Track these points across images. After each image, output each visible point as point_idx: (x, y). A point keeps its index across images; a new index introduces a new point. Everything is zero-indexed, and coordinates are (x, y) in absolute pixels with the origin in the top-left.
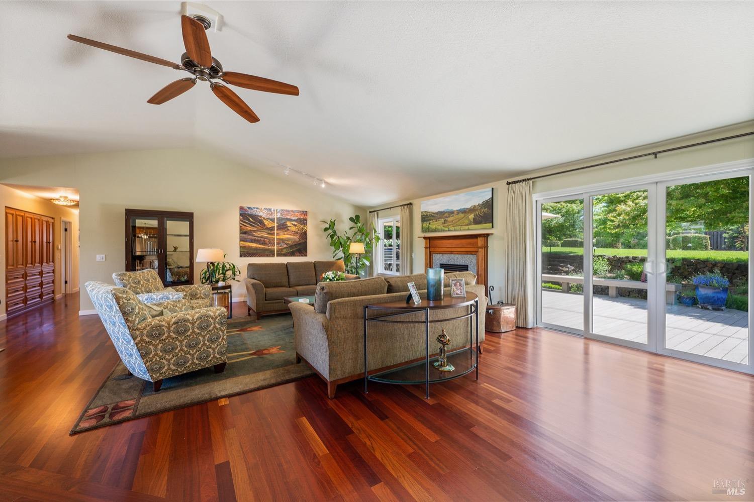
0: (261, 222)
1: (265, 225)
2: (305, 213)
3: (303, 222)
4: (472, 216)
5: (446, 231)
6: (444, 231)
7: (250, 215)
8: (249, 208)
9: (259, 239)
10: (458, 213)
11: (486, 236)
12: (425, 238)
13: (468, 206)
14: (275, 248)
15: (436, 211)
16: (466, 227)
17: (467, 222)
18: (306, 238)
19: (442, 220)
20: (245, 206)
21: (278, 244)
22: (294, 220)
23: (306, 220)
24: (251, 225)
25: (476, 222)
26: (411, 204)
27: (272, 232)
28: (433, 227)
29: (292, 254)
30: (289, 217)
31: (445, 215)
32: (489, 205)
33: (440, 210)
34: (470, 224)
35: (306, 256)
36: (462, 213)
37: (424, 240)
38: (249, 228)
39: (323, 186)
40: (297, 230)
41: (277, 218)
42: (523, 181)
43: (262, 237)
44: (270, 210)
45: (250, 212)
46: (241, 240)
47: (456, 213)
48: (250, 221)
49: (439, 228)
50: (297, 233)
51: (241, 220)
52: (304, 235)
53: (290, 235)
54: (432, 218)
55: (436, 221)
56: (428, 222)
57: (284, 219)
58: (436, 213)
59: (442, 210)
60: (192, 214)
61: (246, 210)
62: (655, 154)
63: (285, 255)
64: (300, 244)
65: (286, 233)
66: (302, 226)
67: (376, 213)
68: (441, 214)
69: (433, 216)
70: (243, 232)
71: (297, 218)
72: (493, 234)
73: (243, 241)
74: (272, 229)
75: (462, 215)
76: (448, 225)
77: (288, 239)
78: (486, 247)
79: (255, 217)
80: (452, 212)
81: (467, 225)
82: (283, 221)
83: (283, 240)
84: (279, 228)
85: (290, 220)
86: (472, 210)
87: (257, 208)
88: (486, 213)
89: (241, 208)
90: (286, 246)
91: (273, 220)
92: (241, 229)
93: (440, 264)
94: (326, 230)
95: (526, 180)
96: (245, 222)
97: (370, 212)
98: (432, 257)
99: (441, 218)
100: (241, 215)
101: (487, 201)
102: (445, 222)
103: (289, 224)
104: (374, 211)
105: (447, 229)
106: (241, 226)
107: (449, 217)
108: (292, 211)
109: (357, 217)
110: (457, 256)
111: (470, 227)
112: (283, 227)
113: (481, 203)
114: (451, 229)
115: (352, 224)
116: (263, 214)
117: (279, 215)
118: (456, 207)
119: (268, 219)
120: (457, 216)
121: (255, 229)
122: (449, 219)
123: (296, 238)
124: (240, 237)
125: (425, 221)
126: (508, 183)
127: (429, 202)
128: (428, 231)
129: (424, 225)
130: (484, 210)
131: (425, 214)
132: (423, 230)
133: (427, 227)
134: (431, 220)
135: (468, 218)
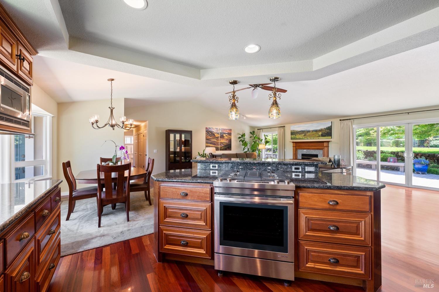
0: (214, 134)
1: (215, 136)
2: (231, 130)
3: (230, 134)
4: (320, 133)
5: (306, 139)
6: (304, 139)
7: (210, 131)
8: (209, 128)
9: (213, 142)
11: (328, 142)
12: (293, 142)
13: (318, 128)
14: (219, 146)
16: (317, 138)
17: (317, 135)
18: (231, 142)
19: (303, 134)
20: (208, 127)
21: (220, 145)
22: (226, 134)
23: (231, 133)
24: (210, 136)
25: (322, 135)
26: (284, 126)
27: (218, 139)
28: (298, 137)
29: (225, 149)
30: (224, 132)
31: (305, 132)
32: (330, 128)
33: (302, 130)
34: (319, 137)
35: (231, 150)
36: (315, 131)
37: (292, 143)
38: (210, 137)
39: (245, 118)
40: (227, 138)
41: (220, 133)
42: (348, 119)
43: (214, 141)
44: (217, 129)
45: (210, 130)
46: (206, 143)
47: (311, 132)
48: (210, 134)
49: (302, 138)
50: (228, 139)
51: (206, 134)
52: (230, 141)
53: (225, 140)
54: (297, 133)
55: (300, 135)
57: (222, 133)
58: (299, 131)
59: (303, 130)
60: (192, 131)
61: (208, 129)
62: (408, 113)
63: (223, 150)
64: (228, 145)
65: (223, 139)
66: (229, 136)
67: (261, 130)
68: (303, 132)
69: (298, 133)
70: (207, 139)
71: (227, 132)
72: (331, 141)
73: (207, 143)
74: (218, 138)
75: (314, 133)
76: (307, 137)
77: (224, 143)
78: (328, 147)
79: (211, 132)
80: (309, 131)
81: (318, 137)
82: (222, 134)
83: (222, 143)
84: (221, 137)
85: (225, 133)
86: (320, 131)
87: (212, 128)
88: (328, 132)
89: (206, 128)
90: (223, 146)
91: (218, 134)
92: (206, 138)
93: (302, 154)
94: (239, 138)
95: (350, 119)
96: (208, 135)
97: (258, 129)
98: (297, 151)
99: (302, 133)
100: (206, 131)
101: (329, 127)
102: (305, 135)
103: (224, 135)
104: (261, 129)
105: (306, 138)
106: (206, 137)
107: (307, 133)
108: (226, 129)
109: (254, 132)
110: (312, 150)
111: (319, 138)
112: (222, 137)
113: (325, 127)
114: (308, 138)
115: (252, 135)
116: (214, 131)
117: (221, 131)
118: (311, 129)
119: (217, 133)
120: (312, 133)
121: (212, 138)
122: (307, 134)
123: (227, 142)
124: (206, 141)
125: (293, 134)
126: (340, 120)
127: (295, 126)
128: (295, 139)
129: (293, 136)
130: (327, 131)
131: (293, 131)
132: (292, 139)
133: (294, 137)
134: (296, 134)
135: (318, 134)
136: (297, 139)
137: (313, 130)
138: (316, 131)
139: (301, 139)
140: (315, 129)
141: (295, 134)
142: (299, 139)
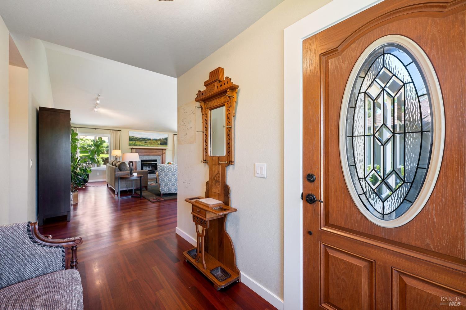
4: (159, 142)
5: (146, 146)
6: (144, 146)
10: (153, 140)
11: (165, 149)
13: (158, 138)
15: (141, 137)
16: (157, 146)
17: (157, 144)
19: (144, 142)
25: (161, 144)
26: (121, 130)
28: (138, 144)
31: (146, 140)
32: (166, 139)
34: (159, 145)
37: (132, 149)
49: (142, 144)
55: (140, 141)
56: (135, 141)
58: (140, 138)
59: (144, 137)
68: (143, 139)
69: (138, 139)
72: (167, 149)
75: (155, 141)
78: (165, 153)
80: (149, 139)
86: (159, 140)
88: (164, 142)
93: (142, 160)
99: (143, 141)
102: (146, 142)
105: (147, 145)
110: (152, 156)
111: (159, 146)
113: (163, 138)
114: (149, 146)
118: (152, 138)
120: (152, 141)
122: (148, 142)
125: (132, 141)
126: (174, 134)
127: (135, 133)
128: (134, 146)
129: (131, 142)
130: (164, 140)
131: (132, 137)
132: (130, 145)
133: (133, 143)
134: (136, 141)
135: (158, 142)
136: (137, 145)
137: (153, 138)
138: (156, 140)
139: (141, 146)
140: (155, 138)
141: (134, 141)
142: (139, 145)
